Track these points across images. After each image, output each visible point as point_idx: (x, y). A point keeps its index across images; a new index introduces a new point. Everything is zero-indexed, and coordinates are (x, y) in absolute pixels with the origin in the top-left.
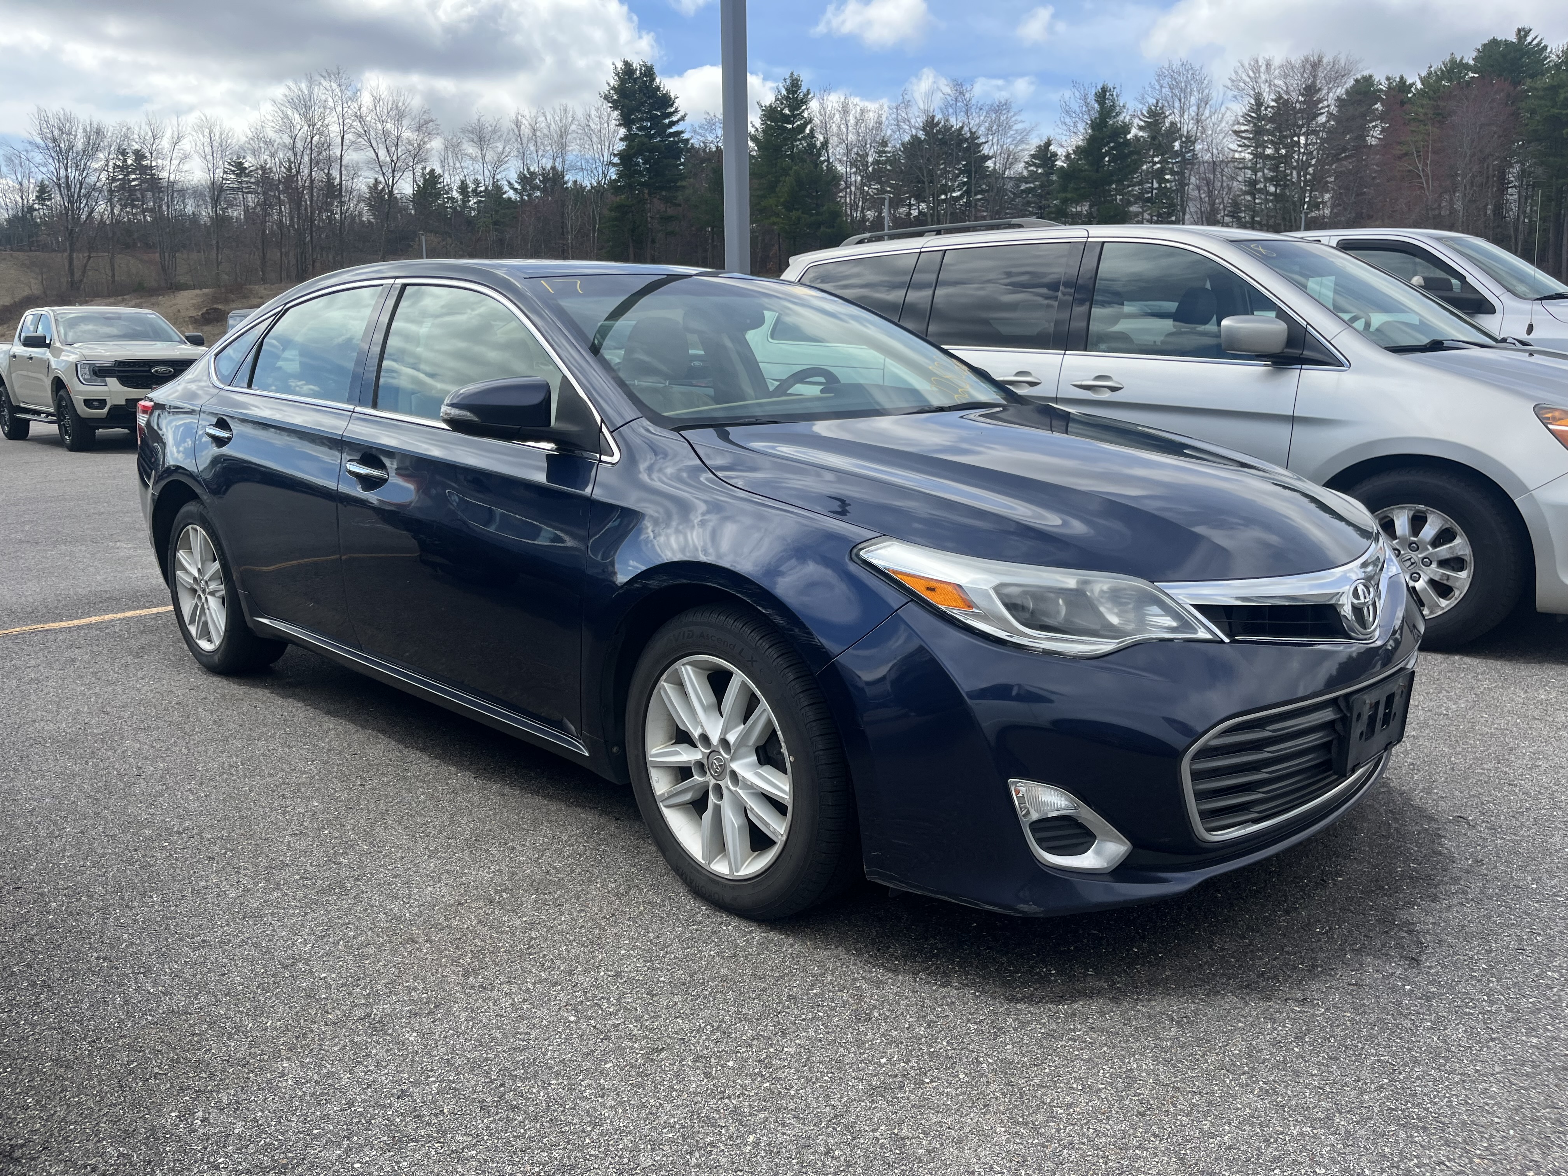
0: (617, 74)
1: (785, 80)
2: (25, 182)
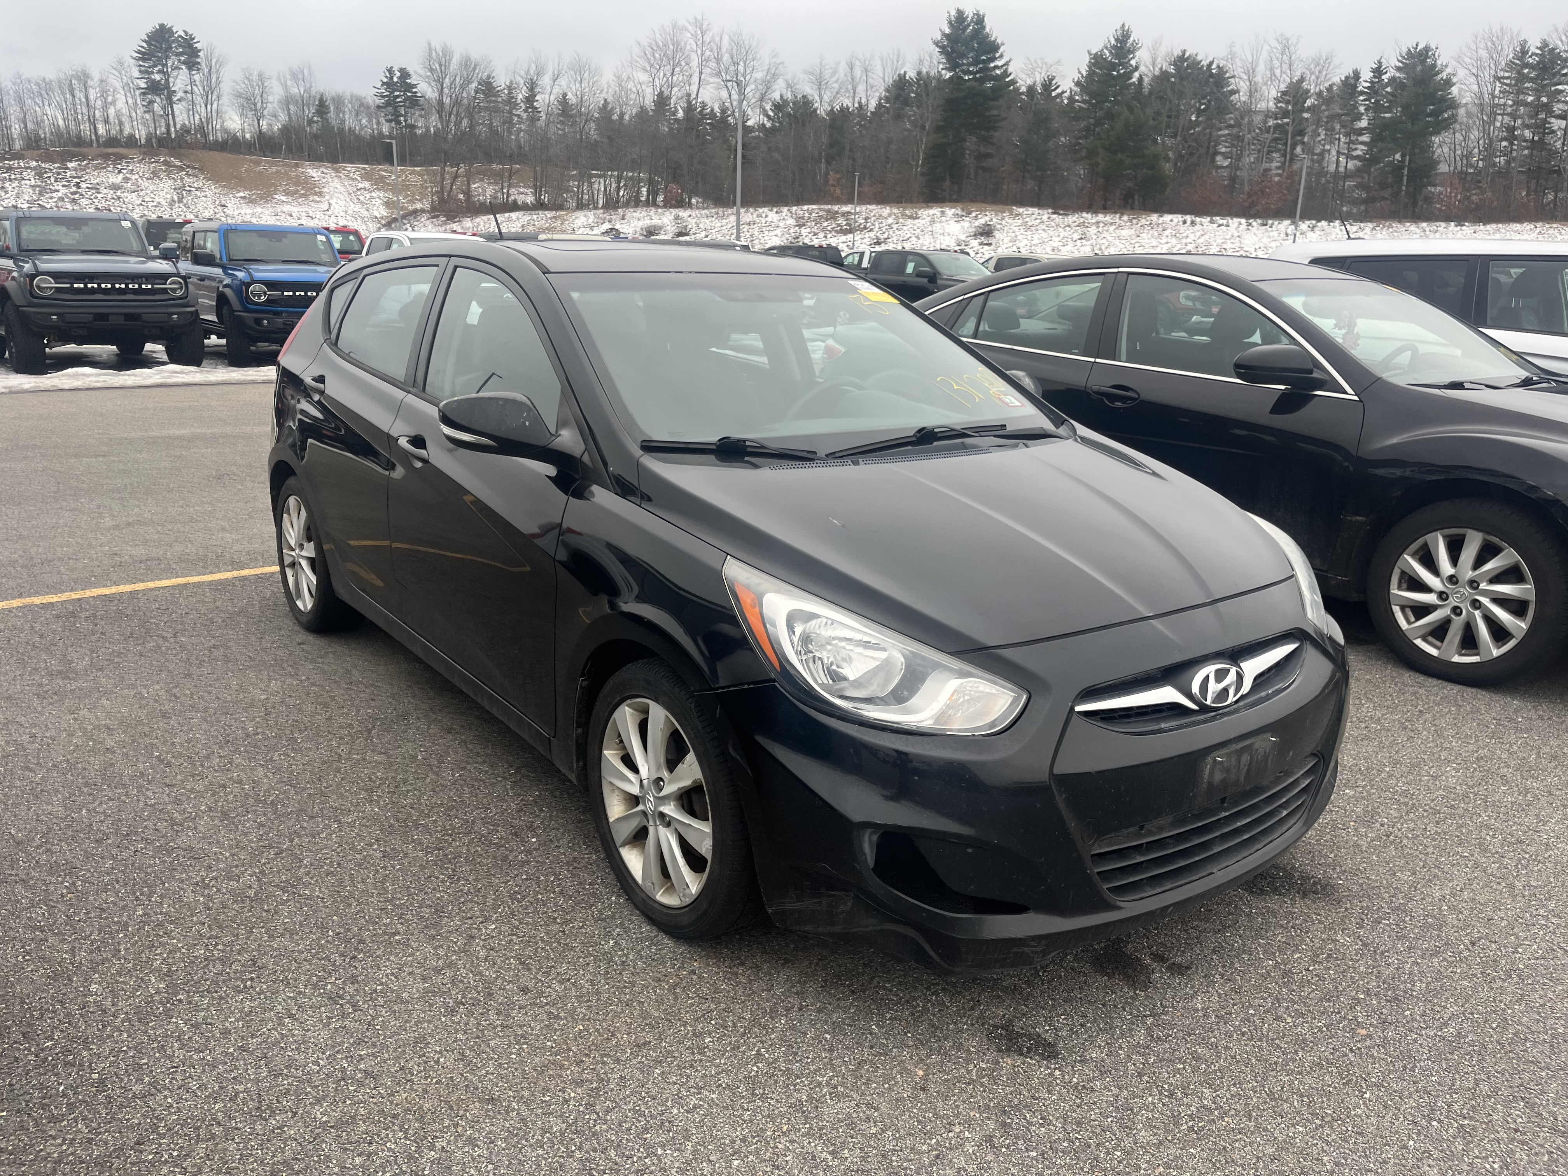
0: (950, 22)
1: (1116, 30)
2: (306, 96)
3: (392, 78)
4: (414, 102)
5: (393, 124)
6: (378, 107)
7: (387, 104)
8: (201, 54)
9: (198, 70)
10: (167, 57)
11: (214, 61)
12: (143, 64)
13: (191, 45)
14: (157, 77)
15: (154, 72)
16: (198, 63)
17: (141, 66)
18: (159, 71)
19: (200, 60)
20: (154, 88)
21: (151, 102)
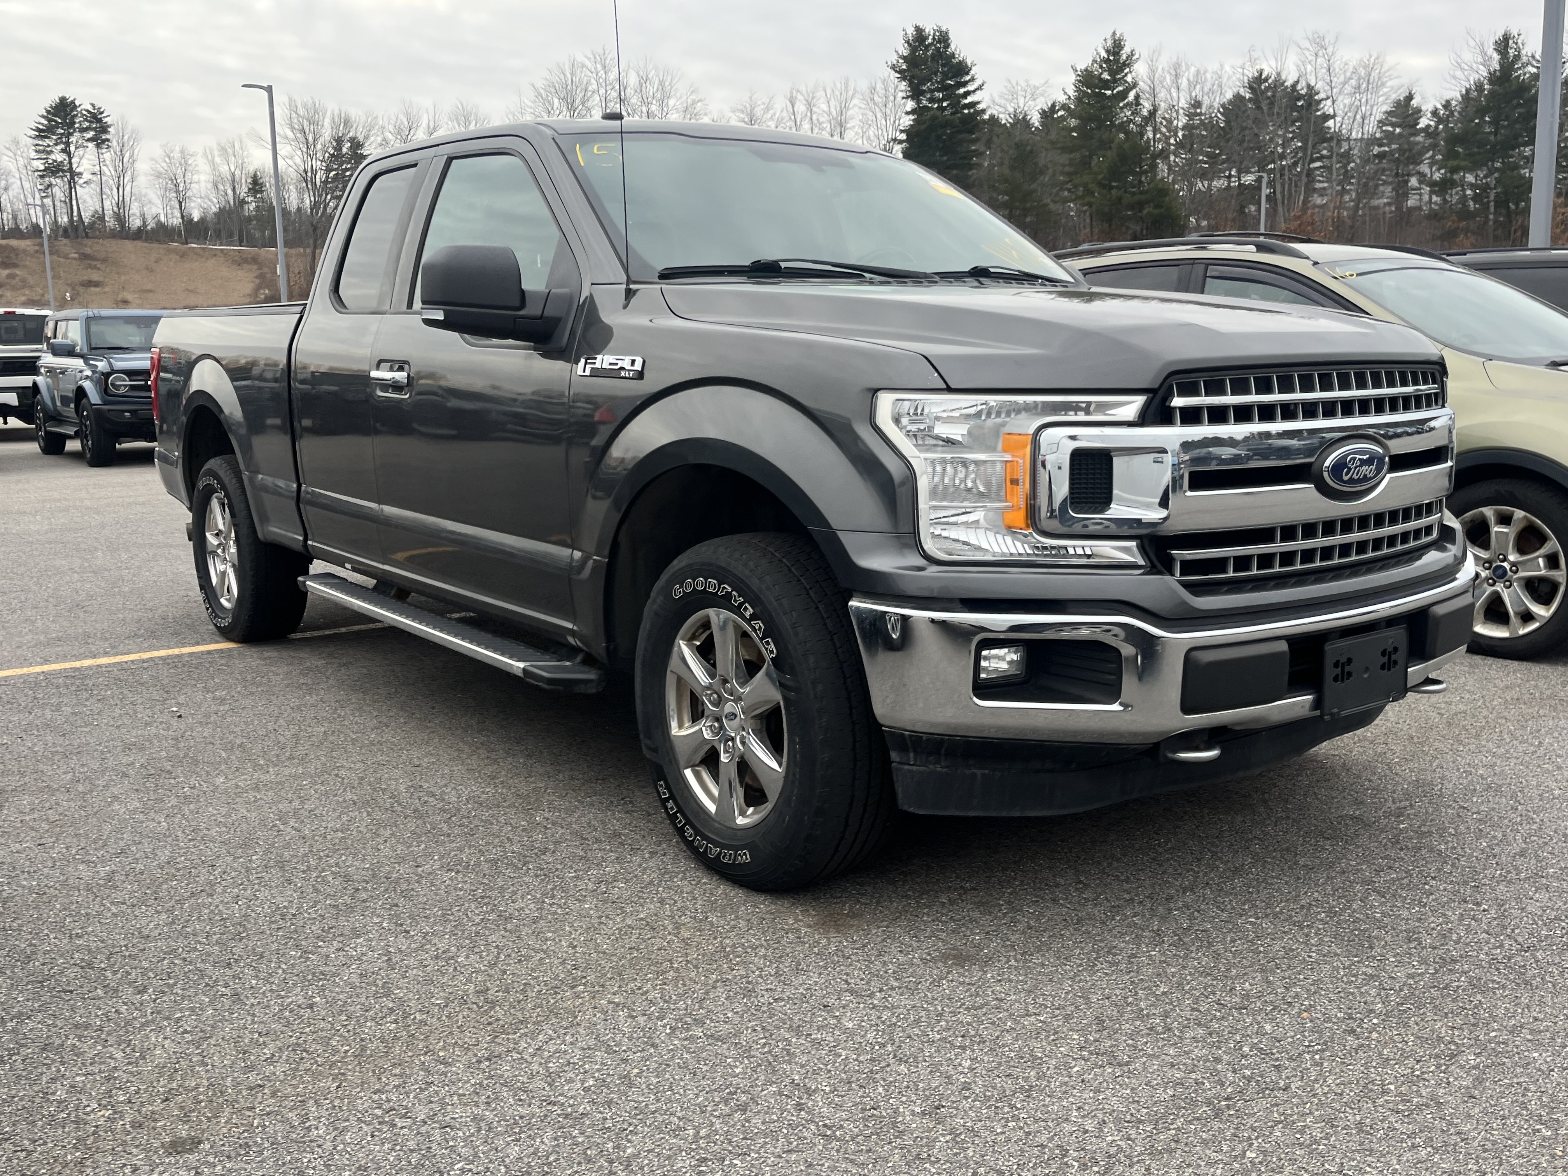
1: (1105, 40)
2: (238, 173)
7: (335, 179)
8: (111, 129)
9: (109, 147)
10: (70, 134)
11: (126, 138)
12: (40, 143)
13: (100, 121)
14: (59, 157)
15: (52, 152)
16: (108, 140)
17: (37, 145)
18: (63, 151)
19: (108, 136)
20: (54, 170)
21: (50, 185)
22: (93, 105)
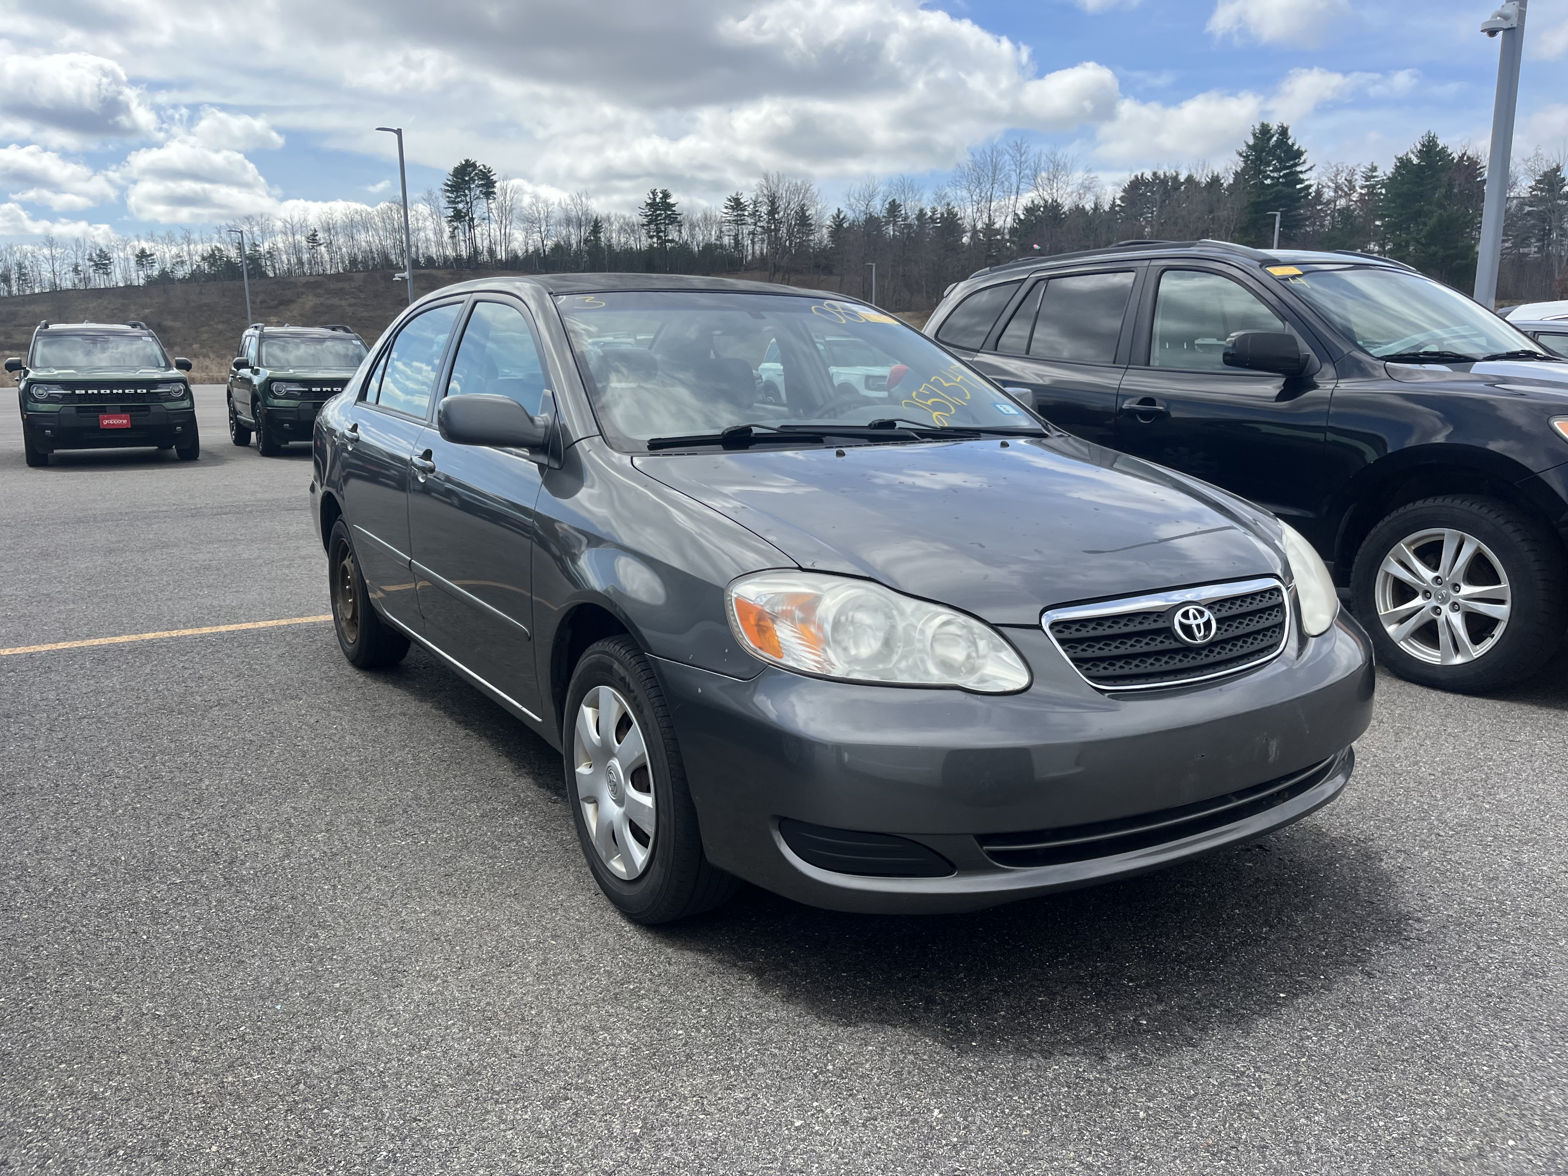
0: (1254, 135)
1: (1423, 137)
2: (583, 218)
3: (654, 199)
4: (673, 219)
5: (655, 240)
6: (643, 225)
7: (650, 223)
8: (497, 185)
9: (495, 199)
10: (470, 189)
11: (509, 191)
12: (450, 195)
13: (489, 177)
14: (460, 206)
15: (459, 202)
16: (494, 193)
17: (449, 197)
18: (462, 201)
19: (495, 190)
20: (458, 216)
21: (456, 228)
22: (484, 166)
